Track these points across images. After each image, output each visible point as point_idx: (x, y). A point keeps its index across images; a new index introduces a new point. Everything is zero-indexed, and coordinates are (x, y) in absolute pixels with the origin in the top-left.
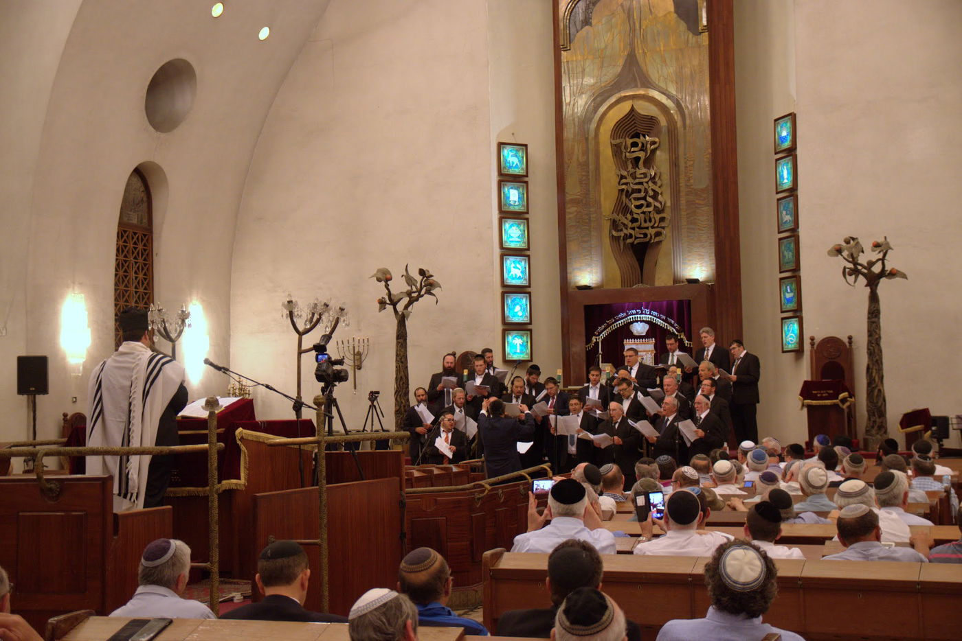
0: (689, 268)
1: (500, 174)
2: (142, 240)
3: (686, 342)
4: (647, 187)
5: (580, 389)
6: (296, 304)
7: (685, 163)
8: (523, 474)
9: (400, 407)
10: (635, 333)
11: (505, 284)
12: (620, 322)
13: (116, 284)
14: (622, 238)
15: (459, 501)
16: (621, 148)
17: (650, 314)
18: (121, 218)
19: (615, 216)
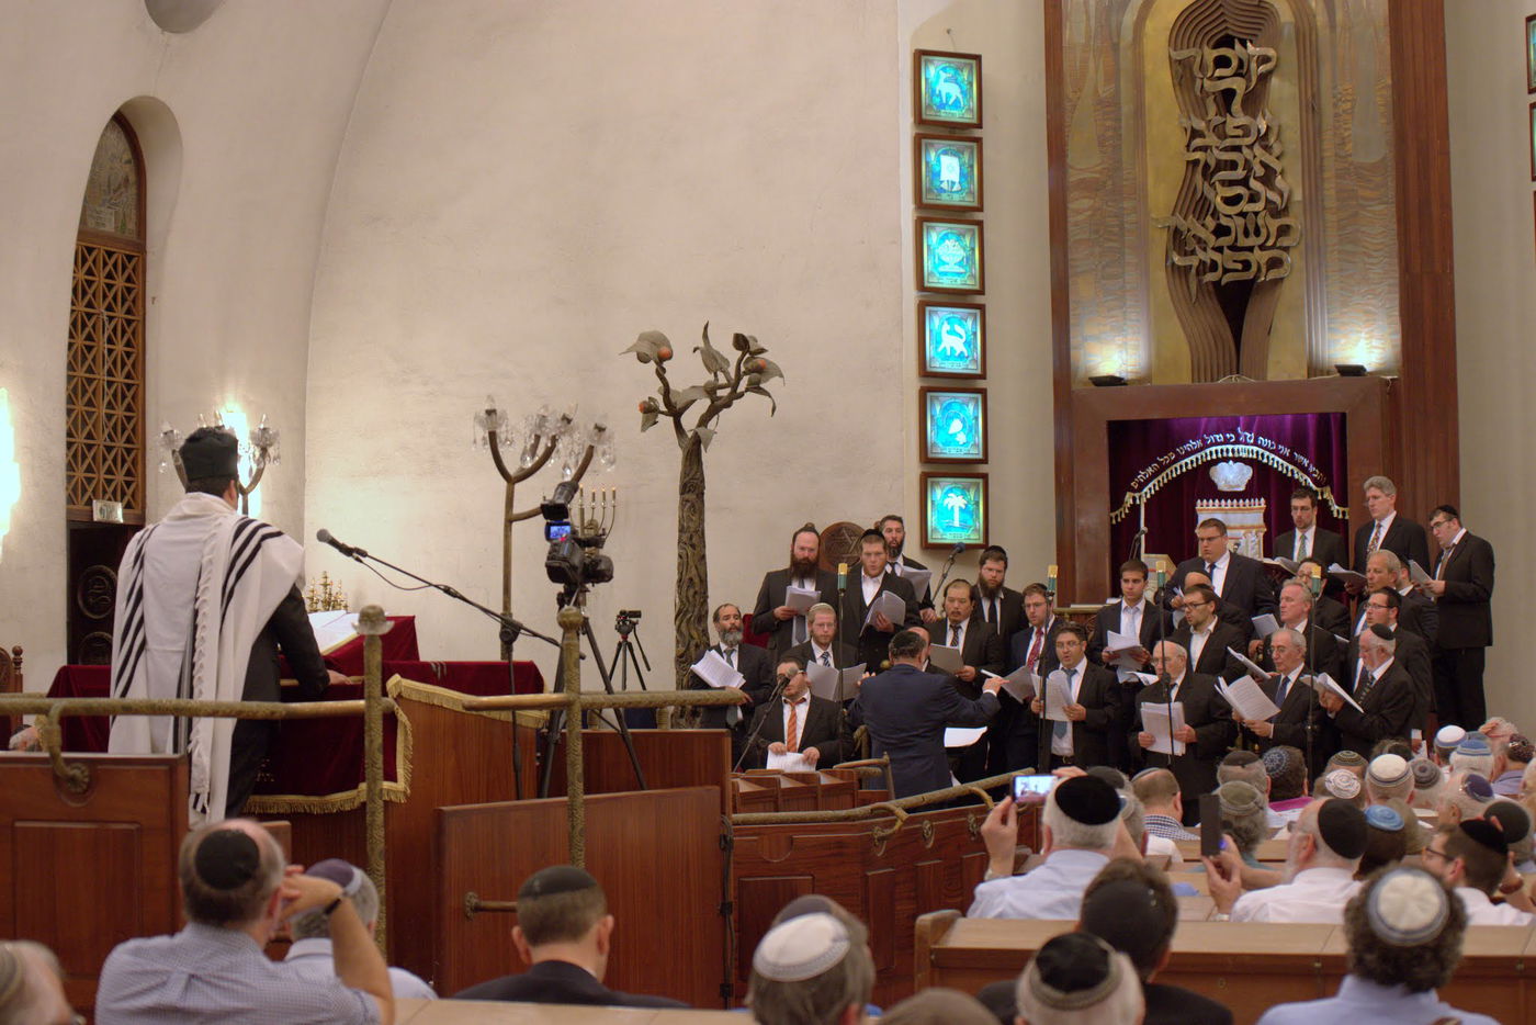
0: (1343, 341)
1: (920, 120)
2: (124, 268)
3: (1335, 508)
4: (1250, 157)
5: (1101, 610)
6: (504, 417)
7: (1335, 105)
8: (974, 788)
9: (688, 648)
10: (1222, 486)
11: (929, 369)
12: (1188, 460)
13: (70, 367)
14: (1193, 271)
15: (840, 844)
16: (1191, 69)
17: (1255, 444)
18: (83, 221)
19: (1179, 221)
